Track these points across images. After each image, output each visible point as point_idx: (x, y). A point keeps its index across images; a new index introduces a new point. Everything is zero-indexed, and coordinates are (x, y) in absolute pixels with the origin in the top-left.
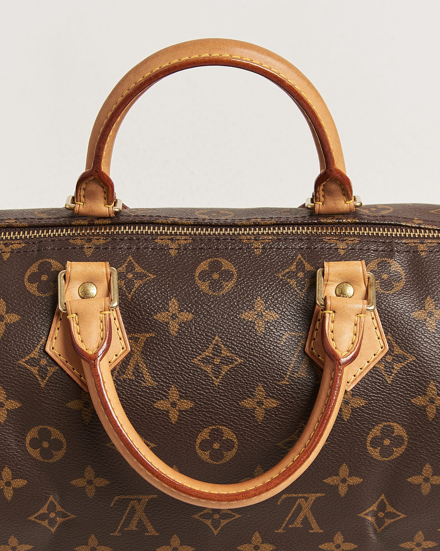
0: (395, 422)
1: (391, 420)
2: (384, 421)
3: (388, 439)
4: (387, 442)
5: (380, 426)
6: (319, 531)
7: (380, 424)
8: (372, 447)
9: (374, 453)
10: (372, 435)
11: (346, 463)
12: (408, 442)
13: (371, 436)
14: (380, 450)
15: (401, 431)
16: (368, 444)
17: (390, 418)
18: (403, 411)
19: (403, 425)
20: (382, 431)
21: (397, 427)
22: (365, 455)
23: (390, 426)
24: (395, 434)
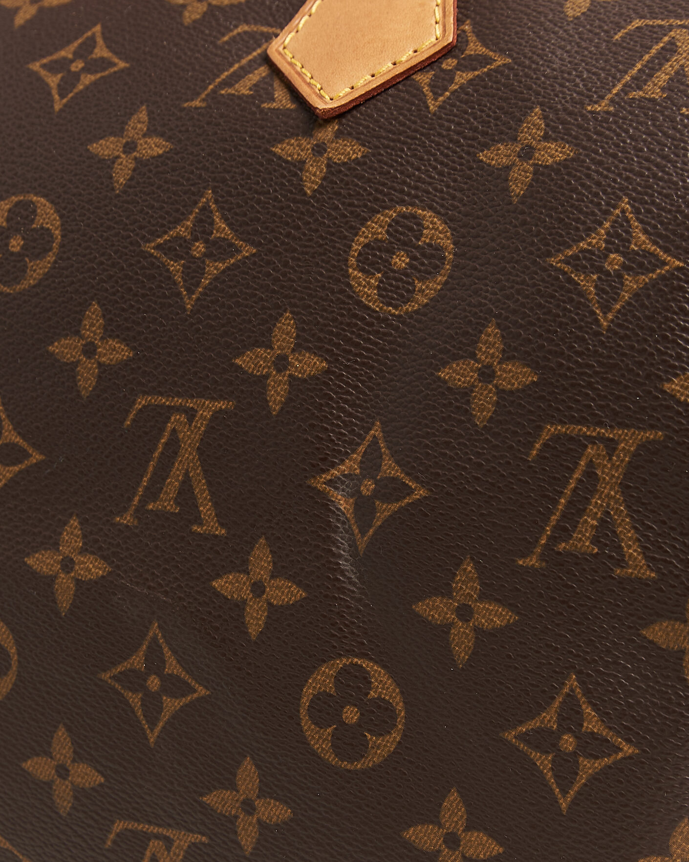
0: (431, 208)
1: (422, 201)
2: (402, 202)
3: (406, 251)
4: (400, 261)
5: (386, 216)
6: (217, 530)
7: (390, 208)
8: (362, 270)
9: (365, 286)
10: (366, 237)
11: (291, 312)
12: (455, 267)
13: (362, 239)
14: (381, 281)
15: (440, 233)
16: (352, 261)
17: (417, 197)
18: (455, 181)
19: (448, 220)
20: (394, 227)
21: (432, 222)
22: (342, 291)
23: (414, 216)
24: (423, 239)
